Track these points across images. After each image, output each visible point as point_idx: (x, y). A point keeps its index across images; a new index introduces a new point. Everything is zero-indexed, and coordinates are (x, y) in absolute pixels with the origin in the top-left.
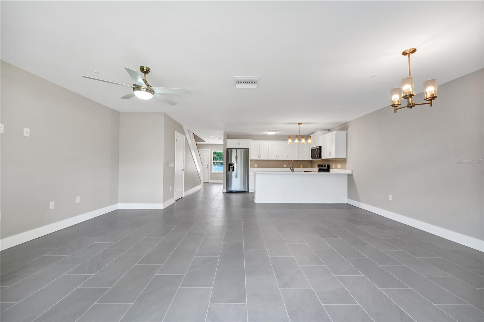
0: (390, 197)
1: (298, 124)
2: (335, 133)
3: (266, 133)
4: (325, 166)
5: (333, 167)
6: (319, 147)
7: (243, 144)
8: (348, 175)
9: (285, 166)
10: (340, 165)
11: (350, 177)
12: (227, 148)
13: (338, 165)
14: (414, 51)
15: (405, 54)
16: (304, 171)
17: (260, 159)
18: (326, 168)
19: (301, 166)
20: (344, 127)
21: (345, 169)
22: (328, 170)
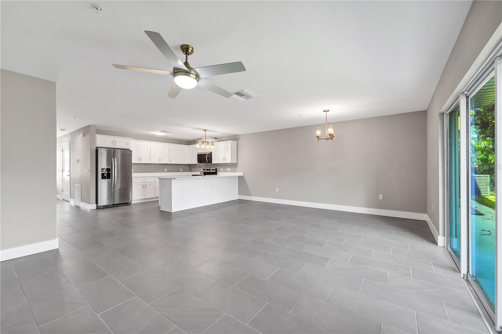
0: (277, 190)
1: (204, 130)
2: (231, 142)
3: (153, 133)
4: (214, 170)
5: (222, 170)
6: (210, 152)
7: (120, 143)
8: (239, 177)
9: (166, 170)
10: (230, 169)
11: (241, 178)
12: (96, 147)
13: (228, 169)
14: (328, 111)
15: (324, 111)
16: (193, 175)
17: (141, 163)
18: (214, 171)
19: (181, 170)
20: (235, 138)
21: (236, 172)
22: (215, 173)
